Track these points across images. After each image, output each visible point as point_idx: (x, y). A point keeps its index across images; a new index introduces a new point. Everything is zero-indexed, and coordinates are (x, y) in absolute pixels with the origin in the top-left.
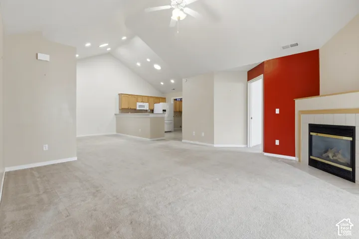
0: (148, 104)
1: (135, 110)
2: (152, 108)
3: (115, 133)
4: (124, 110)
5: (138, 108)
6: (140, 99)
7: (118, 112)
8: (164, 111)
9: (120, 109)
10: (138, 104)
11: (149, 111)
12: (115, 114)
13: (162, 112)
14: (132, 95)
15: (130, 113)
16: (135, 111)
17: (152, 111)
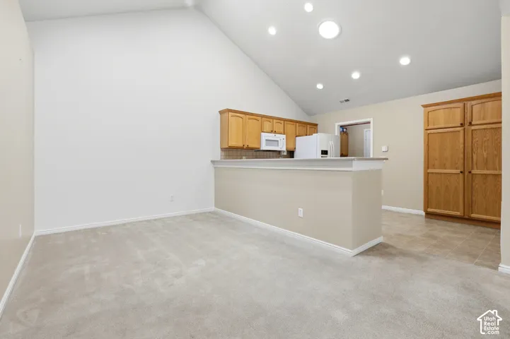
0: (284, 136)
1: (258, 150)
2: (291, 148)
3: (213, 208)
4: (232, 152)
5: (264, 147)
6: (267, 125)
7: (218, 154)
8: (324, 152)
9: (223, 149)
10: (265, 136)
11: (285, 154)
12: (213, 162)
13: (319, 156)
14: (252, 114)
15: (244, 159)
16: (256, 153)
17: (291, 154)
